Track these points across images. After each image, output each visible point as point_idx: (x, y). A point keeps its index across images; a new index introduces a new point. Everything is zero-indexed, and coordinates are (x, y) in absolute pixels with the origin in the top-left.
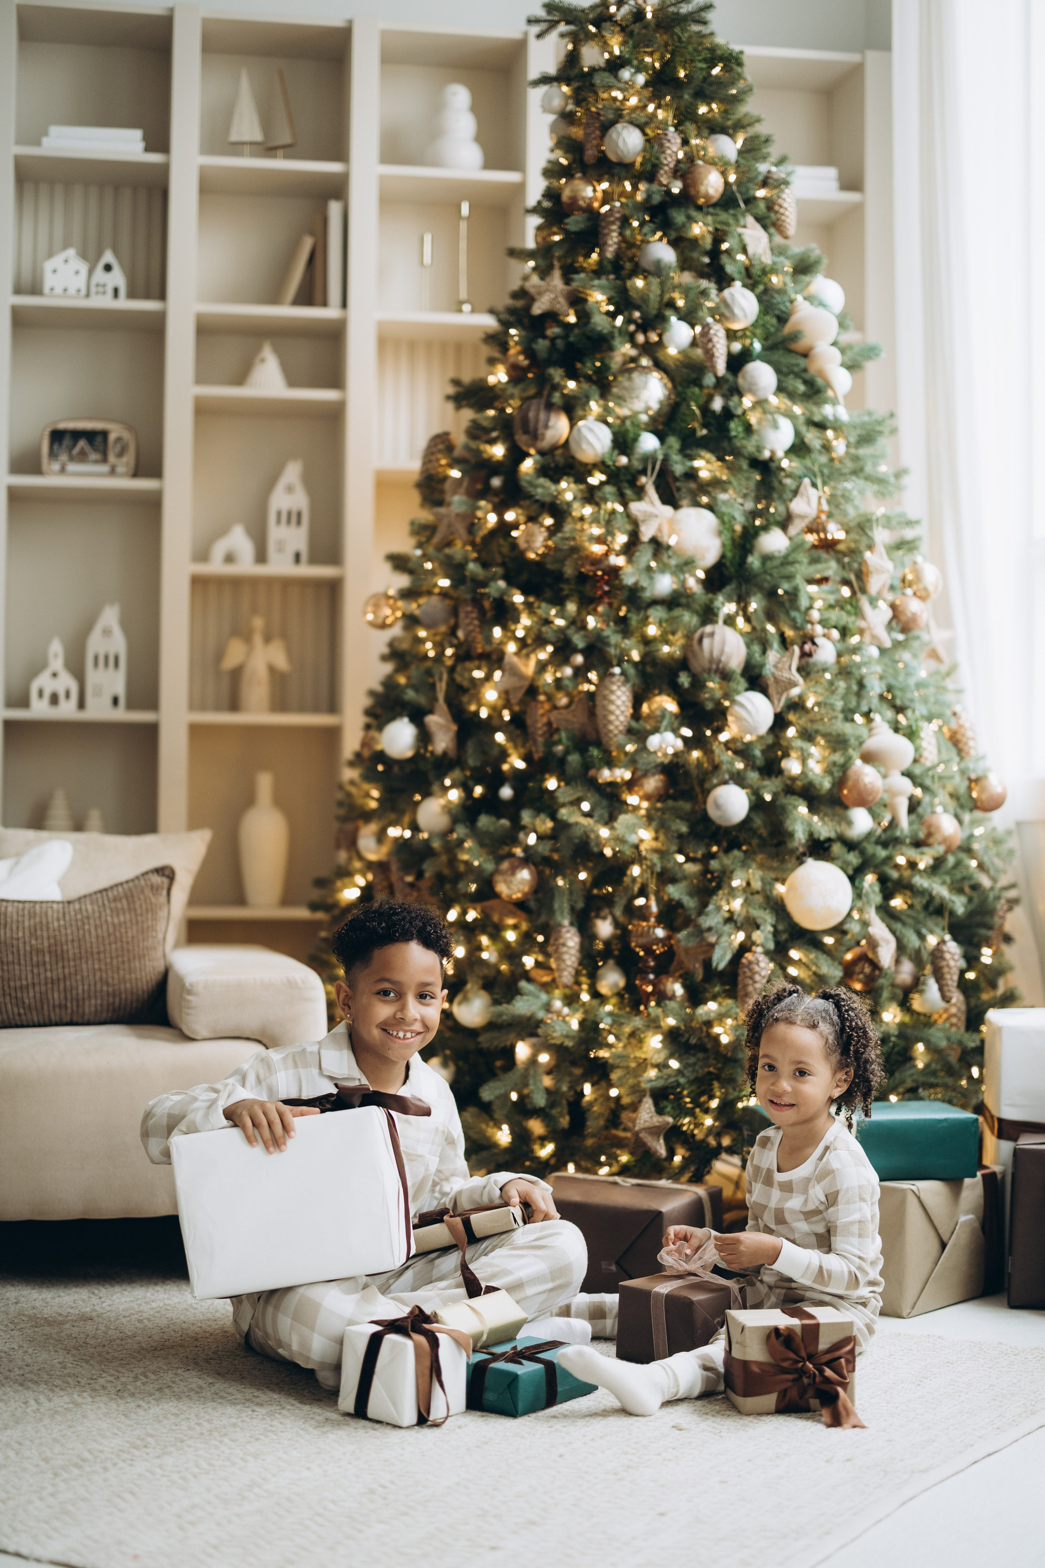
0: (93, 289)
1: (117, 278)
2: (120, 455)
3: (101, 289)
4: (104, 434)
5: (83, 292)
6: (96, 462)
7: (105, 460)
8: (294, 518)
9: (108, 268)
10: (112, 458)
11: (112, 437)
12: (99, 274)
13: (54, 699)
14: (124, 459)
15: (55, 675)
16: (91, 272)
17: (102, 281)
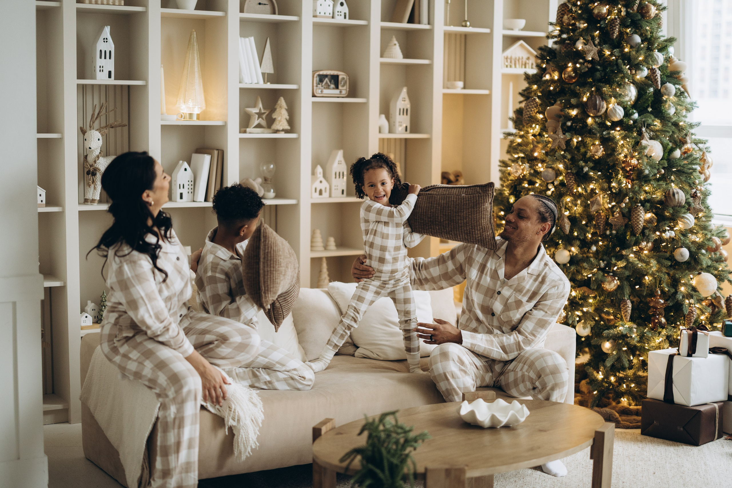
0: (336, 13)
1: (345, 9)
2: (343, 86)
3: (339, 14)
4: (337, 76)
5: (331, 15)
6: (333, 89)
7: (337, 87)
8: (405, 112)
9: (342, 4)
10: (340, 87)
11: (340, 77)
12: (339, 8)
13: (321, 193)
14: (345, 88)
15: (321, 182)
16: (334, 6)
17: (339, 11)
